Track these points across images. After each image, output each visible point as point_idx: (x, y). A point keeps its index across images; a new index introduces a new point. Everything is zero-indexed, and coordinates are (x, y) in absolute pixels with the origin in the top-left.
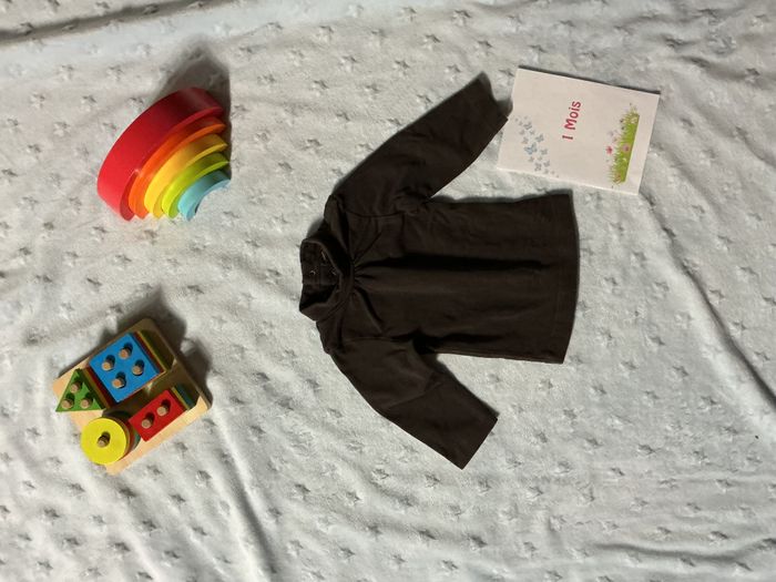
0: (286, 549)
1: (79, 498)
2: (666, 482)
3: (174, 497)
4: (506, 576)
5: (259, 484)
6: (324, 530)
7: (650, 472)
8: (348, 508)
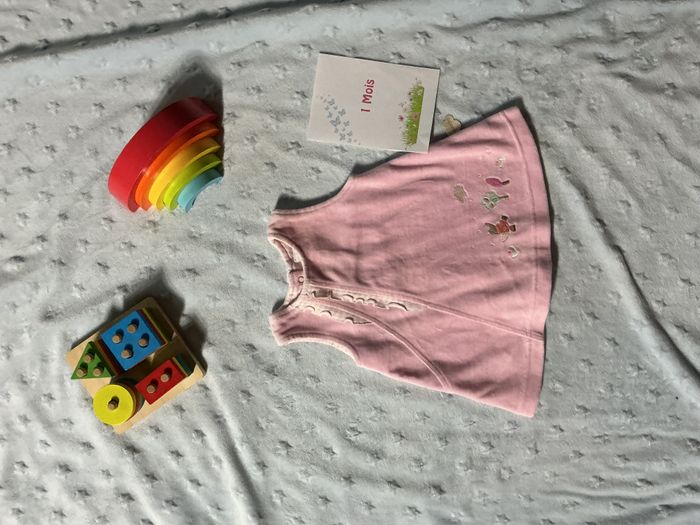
0: (271, 497)
1: (90, 454)
2: (600, 437)
3: (172, 452)
4: (461, 519)
5: (247, 441)
6: (304, 481)
7: (586, 428)
8: (326, 462)
